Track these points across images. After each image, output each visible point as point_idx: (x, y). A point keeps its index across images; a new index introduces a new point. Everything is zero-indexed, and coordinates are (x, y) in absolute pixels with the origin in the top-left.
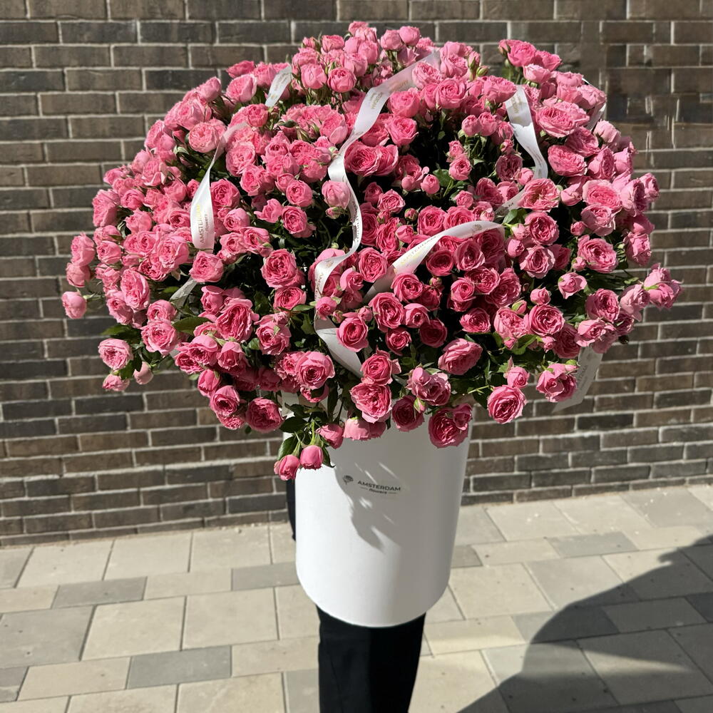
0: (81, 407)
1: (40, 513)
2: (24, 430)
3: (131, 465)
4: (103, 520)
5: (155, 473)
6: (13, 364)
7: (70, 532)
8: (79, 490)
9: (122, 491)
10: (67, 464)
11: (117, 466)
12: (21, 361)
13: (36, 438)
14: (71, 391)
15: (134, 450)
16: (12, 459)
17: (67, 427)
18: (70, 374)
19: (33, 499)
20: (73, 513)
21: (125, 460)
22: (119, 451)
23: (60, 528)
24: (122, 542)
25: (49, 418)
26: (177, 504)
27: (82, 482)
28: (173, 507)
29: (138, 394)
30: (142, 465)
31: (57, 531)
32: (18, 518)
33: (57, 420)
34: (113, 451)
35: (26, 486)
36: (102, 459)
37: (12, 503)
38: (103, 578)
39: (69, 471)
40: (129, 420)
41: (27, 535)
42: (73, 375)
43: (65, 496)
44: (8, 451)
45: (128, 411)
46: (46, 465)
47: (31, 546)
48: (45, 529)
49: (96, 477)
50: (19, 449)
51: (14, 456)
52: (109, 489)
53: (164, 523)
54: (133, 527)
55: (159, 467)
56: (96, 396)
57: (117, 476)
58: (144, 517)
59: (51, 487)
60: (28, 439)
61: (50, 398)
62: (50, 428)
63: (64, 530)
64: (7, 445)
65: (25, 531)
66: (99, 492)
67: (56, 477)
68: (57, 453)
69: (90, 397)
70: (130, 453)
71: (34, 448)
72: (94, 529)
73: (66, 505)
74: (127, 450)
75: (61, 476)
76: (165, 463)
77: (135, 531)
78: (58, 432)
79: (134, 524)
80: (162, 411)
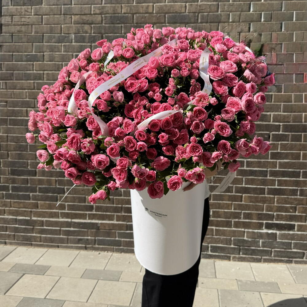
0: (41, 190)
1: (22, 233)
2: (19, 197)
3: (58, 218)
4: (46, 240)
5: (67, 222)
6: (16, 170)
7: (33, 243)
8: (37, 225)
9: (54, 228)
10: (34, 214)
11: (52, 217)
12: (20, 169)
13: (22, 201)
14: (37, 183)
15: (60, 211)
16: (13, 208)
17: (35, 198)
18: (37, 176)
19: (19, 226)
20: (34, 235)
21: (56, 215)
22: (54, 211)
23: (29, 240)
24: (51, 250)
25: (28, 193)
26: (75, 237)
27: (39, 222)
28: (74, 238)
29: (63, 187)
30: (63, 218)
31: (28, 242)
32: (13, 233)
33: (31, 194)
34: (52, 211)
35: (17, 220)
36: (47, 213)
37: (11, 227)
38: (34, 264)
39: (34, 217)
40: (59, 198)
41: (16, 241)
42: (39, 176)
43: (32, 227)
44: (12, 205)
45: (59, 194)
46: (25, 213)
47: (17, 246)
48: (23, 240)
49: (44, 220)
50: (16, 205)
51: (14, 207)
52: (49, 227)
53: (70, 245)
54: (57, 244)
55: (69, 220)
56: (46, 186)
57: (52, 221)
58: (62, 241)
59: (26, 222)
60: (20, 201)
61: (29, 185)
62: (28, 198)
63: (30, 242)
64: (12, 203)
65: (16, 240)
66: (45, 227)
67: (29, 218)
68: (30, 208)
69: (44, 186)
70: (58, 212)
71: (22, 205)
72: (42, 243)
73: (32, 231)
74: (57, 211)
75: (31, 218)
76: (72, 219)
77: (58, 247)
78: (31, 200)
79: (58, 243)
80: (72, 196)
